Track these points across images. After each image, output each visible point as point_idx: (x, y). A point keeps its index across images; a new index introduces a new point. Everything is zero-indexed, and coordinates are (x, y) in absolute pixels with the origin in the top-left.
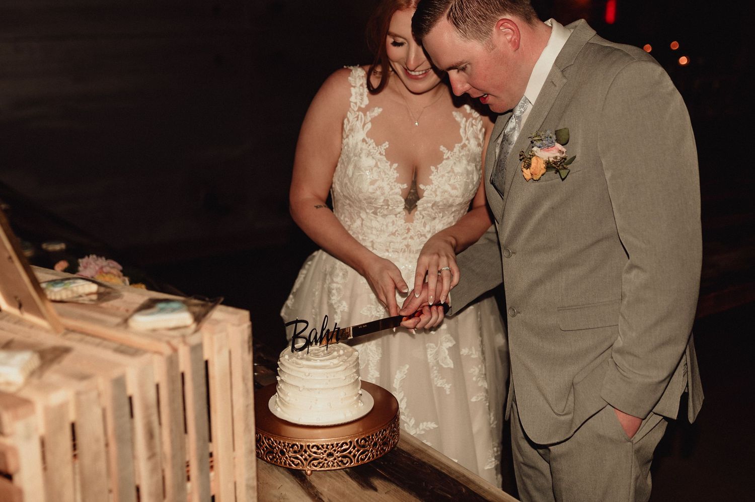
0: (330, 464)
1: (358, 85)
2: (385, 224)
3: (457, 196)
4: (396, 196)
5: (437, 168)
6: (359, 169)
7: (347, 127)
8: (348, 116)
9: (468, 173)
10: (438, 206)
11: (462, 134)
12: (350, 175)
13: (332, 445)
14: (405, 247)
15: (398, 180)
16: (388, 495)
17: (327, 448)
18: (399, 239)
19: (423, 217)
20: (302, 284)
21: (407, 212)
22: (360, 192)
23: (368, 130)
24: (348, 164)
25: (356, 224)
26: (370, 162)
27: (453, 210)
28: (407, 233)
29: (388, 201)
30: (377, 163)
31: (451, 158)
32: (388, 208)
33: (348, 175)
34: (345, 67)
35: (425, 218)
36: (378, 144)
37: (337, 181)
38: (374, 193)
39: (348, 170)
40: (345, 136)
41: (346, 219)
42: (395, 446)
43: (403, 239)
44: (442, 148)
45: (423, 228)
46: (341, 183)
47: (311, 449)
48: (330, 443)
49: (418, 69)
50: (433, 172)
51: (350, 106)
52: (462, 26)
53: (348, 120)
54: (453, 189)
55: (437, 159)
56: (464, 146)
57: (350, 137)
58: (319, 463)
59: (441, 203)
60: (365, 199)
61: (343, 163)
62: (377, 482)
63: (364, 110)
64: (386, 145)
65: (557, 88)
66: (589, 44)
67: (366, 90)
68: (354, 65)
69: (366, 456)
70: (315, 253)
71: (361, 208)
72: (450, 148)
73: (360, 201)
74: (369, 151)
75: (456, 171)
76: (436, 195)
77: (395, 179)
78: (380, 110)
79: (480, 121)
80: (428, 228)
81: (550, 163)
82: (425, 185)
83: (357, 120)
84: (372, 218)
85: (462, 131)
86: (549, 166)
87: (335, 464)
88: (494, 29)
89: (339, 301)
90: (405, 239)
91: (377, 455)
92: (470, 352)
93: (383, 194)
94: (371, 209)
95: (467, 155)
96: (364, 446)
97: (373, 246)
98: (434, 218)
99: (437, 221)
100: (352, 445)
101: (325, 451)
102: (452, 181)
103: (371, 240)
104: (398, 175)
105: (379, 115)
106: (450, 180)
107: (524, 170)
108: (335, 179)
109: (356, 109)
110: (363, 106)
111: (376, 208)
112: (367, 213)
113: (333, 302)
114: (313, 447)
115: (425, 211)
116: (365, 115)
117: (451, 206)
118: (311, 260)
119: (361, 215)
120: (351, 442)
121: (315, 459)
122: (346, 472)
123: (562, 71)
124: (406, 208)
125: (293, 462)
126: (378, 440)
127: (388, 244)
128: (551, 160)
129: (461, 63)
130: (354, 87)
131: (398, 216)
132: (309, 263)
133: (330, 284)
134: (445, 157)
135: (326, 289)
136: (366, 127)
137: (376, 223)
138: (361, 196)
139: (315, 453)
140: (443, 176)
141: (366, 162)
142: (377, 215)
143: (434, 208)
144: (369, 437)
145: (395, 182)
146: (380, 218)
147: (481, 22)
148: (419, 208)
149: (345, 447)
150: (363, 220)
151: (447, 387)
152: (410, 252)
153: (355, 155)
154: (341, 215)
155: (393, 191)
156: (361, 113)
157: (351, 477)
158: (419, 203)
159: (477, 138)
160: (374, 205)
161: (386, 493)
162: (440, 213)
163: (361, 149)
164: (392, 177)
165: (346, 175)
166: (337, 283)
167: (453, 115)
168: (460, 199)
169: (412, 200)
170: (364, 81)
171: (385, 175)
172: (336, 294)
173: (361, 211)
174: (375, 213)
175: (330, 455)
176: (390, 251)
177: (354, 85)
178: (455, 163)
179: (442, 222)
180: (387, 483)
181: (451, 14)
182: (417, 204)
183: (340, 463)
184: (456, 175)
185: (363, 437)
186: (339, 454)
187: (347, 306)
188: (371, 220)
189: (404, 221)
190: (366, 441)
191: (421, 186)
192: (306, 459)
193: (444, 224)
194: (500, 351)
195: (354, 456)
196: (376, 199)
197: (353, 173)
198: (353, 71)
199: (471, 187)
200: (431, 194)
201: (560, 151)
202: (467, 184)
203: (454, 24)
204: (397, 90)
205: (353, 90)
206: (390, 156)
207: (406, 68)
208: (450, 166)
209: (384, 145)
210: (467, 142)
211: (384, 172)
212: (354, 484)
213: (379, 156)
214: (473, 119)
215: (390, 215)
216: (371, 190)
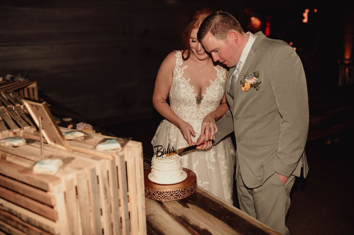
0: (172, 198)
1: (179, 57)
2: (189, 109)
3: (216, 98)
4: (193, 98)
5: (208, 88)
6: (180, 88)
7: (175, 73)
8: (175, 69)
9: (220, 90)
10: (209, 102)
11: (218, 75)
12: (176, 91)
13: (172, 191)
14: (197, 117)
15: (194, 93)
16: (193, 210)
17: (170, 193)
18: (194, 114)
19: (203, 106)
20: (159, 132)
21: (197, 104)
22: (180, 97)
23: (183, 74)
24: (175, 87)
25: (178, 109)
26: (184, 86)
27: (215, 104)
28: (197, 112)
29: (190, 100)
30: (186, 86)
31: (214, 84)
32: (190, 103)
33: (175, 91)
34: (174, 51)
35: (204, 107)
36: (186, 79)
37: (171, 93)
38: (185, 97)
39: (175, 89)
40: (174, 76)
41: (175, 107)
42: (195, 191)
43: (196, 114)
44: (210, 80)
45: (203, 110)
46: (173, 94)
47: (164, 193)
48: (171, 191)
49: (201, 51)
50: (207, 89)
51: (176, 65)
52: (216, 35)
53: (175, 71)
54: (214, 96)
55: (209, 84)
56: (219, 80)
57: (176, 77)
58: (168, 198)
59: (210, 101)
60: (182, 100)
61: (173, 87)
62: (189, 205)
63: (181, 67)
64: (189, 79)
65: (253, 57)
66: (264, 40)
67: (182, 59)
68: (178, 50)
69: (185, 195)
70: (164, 120)
71: (180, 103)
72: (213, 81)
73: (180, 101)
74: (183, 82)
75: (215, 89)
76: (208, 98)
77: (193, 92)
78: (187, 66)
79: (224, 70)
80: (205, 110)
81: (252, 84)
82: (204, 94)
83: (178, 70)
84: (184, 107)
85: (218, 74)
86: (252, 86)
87: (174, 198)
88: (228, 36)
89: (173, 138)
90: (197, 114)
91: (189, 195)
92: (221, 156)
93: (188, 98)
94: (184, 104)
95: (220, 83)
96: (184, 192)
97: (185, 117)
98: (208, 107)
99: (208, 108)
100: (180, 192)
101: (170, 194)
102: (214, 93)
103: (184, 115)
104: (194, 90)
105: (187, 68)
106: (213, 92)
107: (242, 87)
108: (170, 93)
109: (178, 66)
110: (181, 65)
111: (186, 103)
112: (182, 105)
113: (171, 138)
114: (165, 192)
115: (204, 104)
116: (181, 68)
117: (214, 102)
118: (162, 123)
119: (180, 106)
120: (179, 190)
121: (166, 197)
122: (178, 201)
123: (255, 51)
124: (197, 103)
125: (158, 198)
126: (189, 189)
127: (190, 116)
128: (252, 83)
129: (216, 49)
130: (177, 58)
131: (194, 106)
132: (162, 124)
133: (169, 131)
134: (211, 84)
135: (168, 133)
136: (182, 73)
137: (186, 108)
138: (180, 99)
139: (166, 194)
140: (211, 91)
141: (182, 86)
142: (186, 106)
143: (207, 103)
144: (186, 188)
145: (193, 93)
146: (187, 107)
147: (223, 33)
148: (202, 103)
149: (177, 192)
150: (181, 108)
151: (213, 169)
152: (199, 119)
153: (178, 83)
154: (173, 106)
155: (192, 97)
156: (180, 68)
157: (179, 203)
158: (202, 101)
159: (223, 77)
160: (185, 102)
161: (193, 209)
162: (210, 105)
163: (180, 81)
164: (192, 91)
165: (174, 91)
166: (172, 131)
167: (214, 68)
168: (217, 99)
169: (199, 100)
170: (181, 56)
171: (189, 90)
172: (172, 135)
173: (180, 104)
174: (185, 105)
175: (172, 195)
176: (191, 119)
177: (177, 57)
178: (215, 86)
179: (210, 108)
180: (193, 205)
181: (212, 31)
182: (201, 101)
183: (175, 198)
184: (215, 90)
185: (184, 188)
186: (175, 195)
187: (176, 140)
188: (184, 108)
189: (196, 108)
190: (185, 190)
191: (203, 95)
192: (162, 197)
193: (211, 109)
194: (232, 155)
195: (181, 195)
196: (186, 100)
197: (177, 90)
198: (177, 52)
199: (221, 95)
200: (206, 98)
201: (256, 80)
202: (219, 94)
203: (213, 34)
204: (193, 59)
205: (177, 59)
206: (191, 83)
207: (197, 50)
208: (213, 87)
209: (188, 79)
210: (220, 78)
211: (189, 89)
212: (181, 206)
213: (187, 84)
214: (222, 70)
215: (191, 105)
216: (184, 96)
